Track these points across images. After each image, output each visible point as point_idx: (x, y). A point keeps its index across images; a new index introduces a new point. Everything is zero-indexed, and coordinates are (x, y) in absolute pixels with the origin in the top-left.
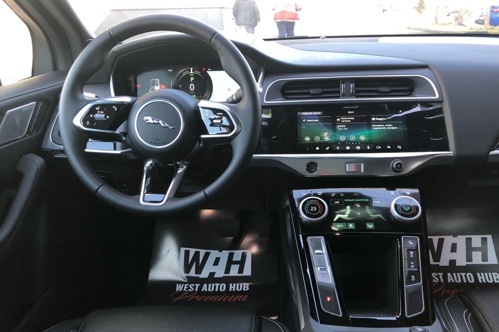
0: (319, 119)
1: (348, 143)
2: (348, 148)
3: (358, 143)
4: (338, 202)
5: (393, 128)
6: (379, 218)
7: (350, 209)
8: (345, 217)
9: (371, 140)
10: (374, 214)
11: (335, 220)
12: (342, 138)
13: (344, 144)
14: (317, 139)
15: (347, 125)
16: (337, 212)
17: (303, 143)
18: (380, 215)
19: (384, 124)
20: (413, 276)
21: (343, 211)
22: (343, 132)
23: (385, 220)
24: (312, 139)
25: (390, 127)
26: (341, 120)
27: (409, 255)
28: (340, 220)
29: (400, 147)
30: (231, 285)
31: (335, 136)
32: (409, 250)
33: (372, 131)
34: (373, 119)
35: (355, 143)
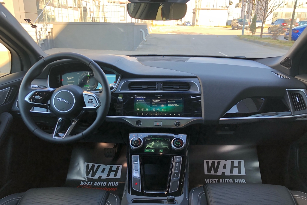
0: (144, 100)
1: (156, 112)
2: (156, 114)
3: (161, 112)
4: (149, 140)
5: (177, 106)
6: (166, 147)
7: (154, 143)
8: (151, 146)
9: (167, 111)
10: (164, 146)
11: (146, 148)
12: (154, 109)
13: (154, 112)
14: (143, 110)
15: (157, 103)
16: (148, 144)
17: (136, 111)
18: (167, 146)
19: (174, 104)
20: (176, 175)
21: (151, 144)
22: (154, 107)
23: (168, 148)
24: (140, 109)
25: (176, 105)
26: (154, 101)
27: (176, 165)
28: (148, 148)
29: (180, 115)
30: (109, 182)
31: (150, 108)
32: (176, 163)
33: (168, 107)
34: (169, 101)
35: (159, 112)
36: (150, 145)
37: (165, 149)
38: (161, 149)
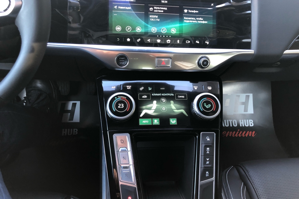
0: (132, 6)
1: (159, 36)
2: (159, 41)
3: (169, 36)
4: (146, 97)
5: (204, 22)
6: (182, 113)
7: (157, 103)
8: (151, 112)
9: (182, 34)
10: (177, 109)
11: (141, 116)
12: (154, 30)
13: (154, 36)
14: (129, 29)
15: (160, 16)
16: (144, 107)
17: (114, 32)
18: (183, 111)
19: (195, 17)
20: (207, 172)
21: (149, 106)
22: (155, 23)
23: (187, 115)
24: (123, 29)
25: (201, 21)
26: (154, 9)
27: (205, 151)
28: (146, 116)
29: (208, 43)
31: (146, 27)
32: (206, 147)
33: (184, 24)
34: (186, 11)
35: (165, 37)
36: (150, 109)
37: (179, 117)
38: (173, 117)
